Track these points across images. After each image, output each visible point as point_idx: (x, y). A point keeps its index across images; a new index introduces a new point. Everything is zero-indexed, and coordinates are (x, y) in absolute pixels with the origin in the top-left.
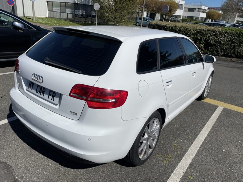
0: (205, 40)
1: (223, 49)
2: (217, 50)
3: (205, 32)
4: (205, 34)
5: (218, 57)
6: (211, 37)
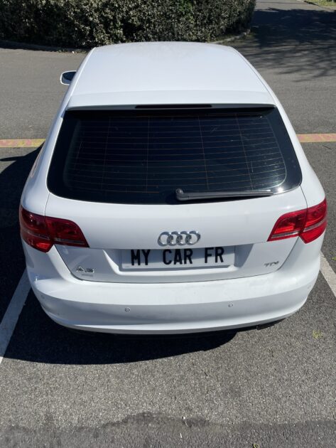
0: (122, 21)
3: (117, 2)
4: (119, 6)
6: (131, 13)
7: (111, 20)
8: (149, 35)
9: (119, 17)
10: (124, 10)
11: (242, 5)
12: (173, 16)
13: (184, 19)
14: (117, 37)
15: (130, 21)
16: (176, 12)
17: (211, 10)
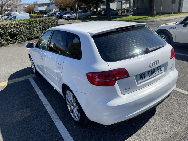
0: (9, 33)
1: (25, 36)
2: (21, 37)
3: (5, 26)
4: (6, 28)
5: (24, 42)
6: (12, 29)
7: (3, 33)
8: (22, 37)
9: (7, 32)
10: (9, 28)
11: (54, 22)
12: (31, 28)
13: (36, 29)
14: (7, 39)
15: (12, 32)
16: (32, 27)
17: (45, 25)
